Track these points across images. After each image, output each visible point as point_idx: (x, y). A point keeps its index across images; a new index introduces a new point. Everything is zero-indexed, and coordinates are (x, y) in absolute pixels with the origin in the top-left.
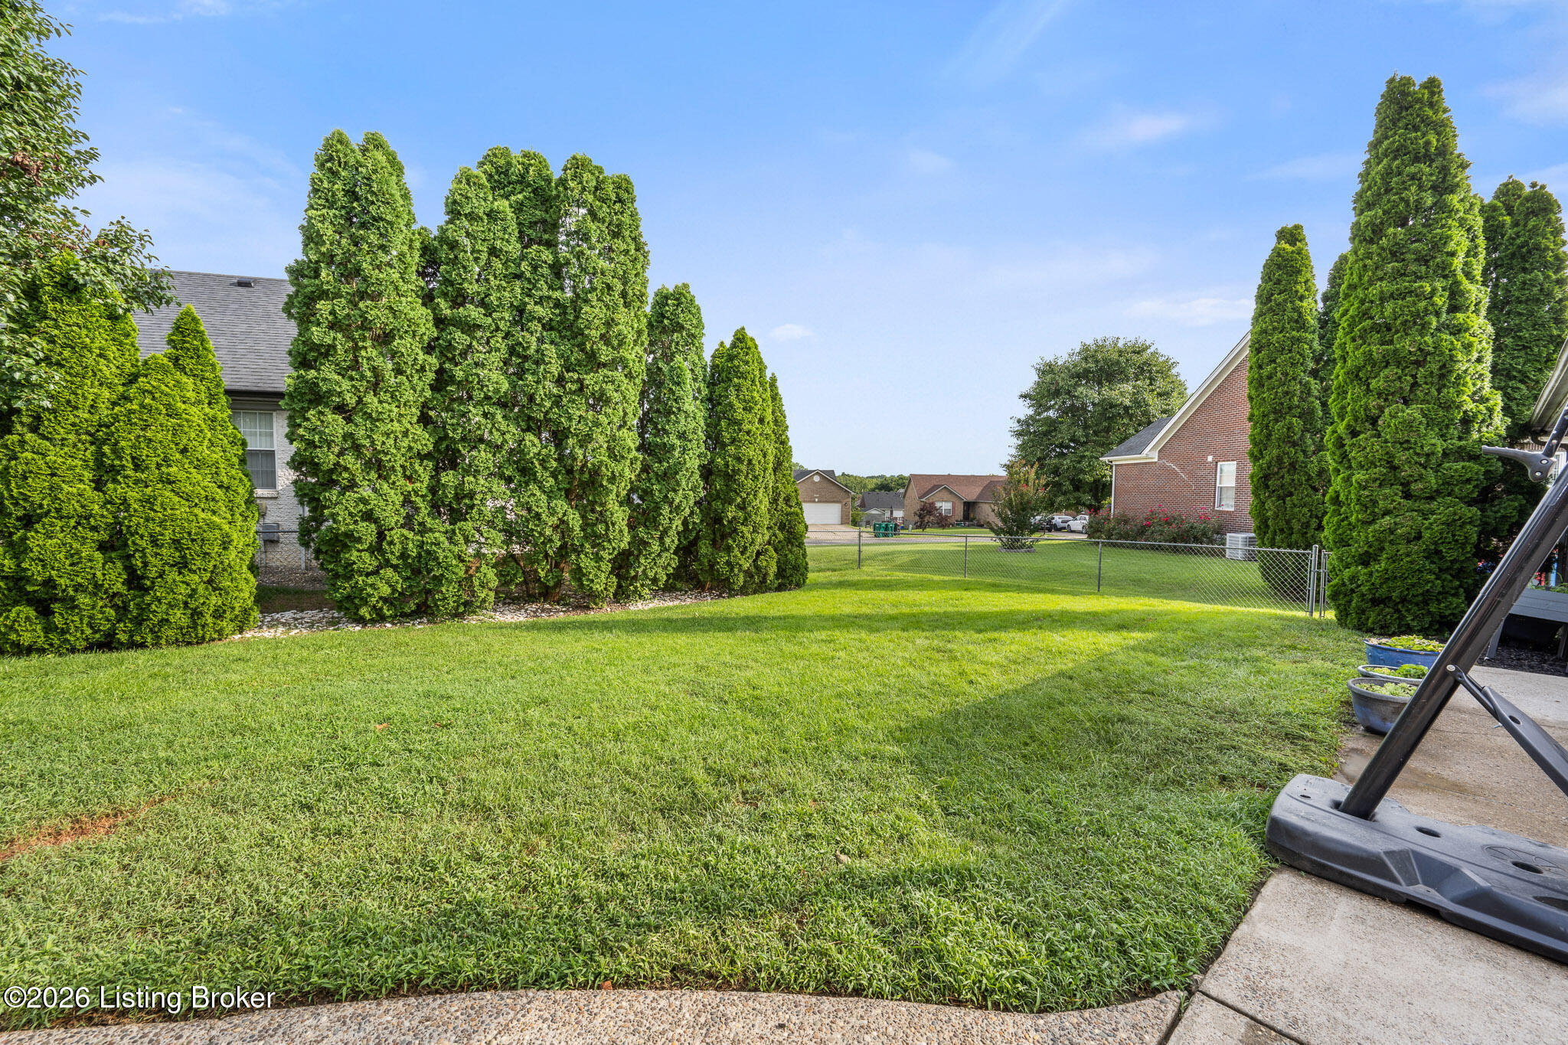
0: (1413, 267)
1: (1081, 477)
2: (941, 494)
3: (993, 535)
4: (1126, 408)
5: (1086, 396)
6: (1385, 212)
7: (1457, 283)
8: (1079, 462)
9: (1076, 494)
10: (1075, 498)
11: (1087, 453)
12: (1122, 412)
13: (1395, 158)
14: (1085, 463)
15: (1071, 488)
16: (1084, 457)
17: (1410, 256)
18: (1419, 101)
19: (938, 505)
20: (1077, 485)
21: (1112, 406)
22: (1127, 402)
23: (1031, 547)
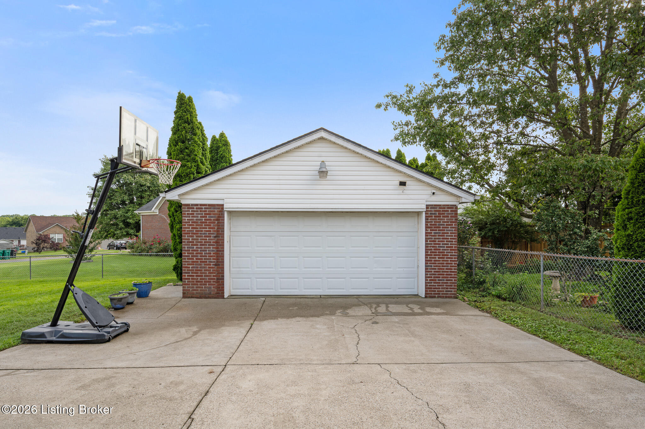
0: (186, 157)
1: (128, 220)
2: (54, 229)
3: (66, 254)
4: (149, 187)
5: (128, 179)
6: (178, 137)
7: (198, 165)
8: (127, 213)
9: (126, 230)
10: (126, 232)
11: (130, 209)
12: (146, 188)
13: (180, 120)
14: (129, 214)
15: (123, 226)
16: (129, 210)
17: (185, 153)
18: (186, 103)
19: (51, 236)
20: (127, 225)
21: (142, 186)
22: (148, 185)
23: (90, 259)
